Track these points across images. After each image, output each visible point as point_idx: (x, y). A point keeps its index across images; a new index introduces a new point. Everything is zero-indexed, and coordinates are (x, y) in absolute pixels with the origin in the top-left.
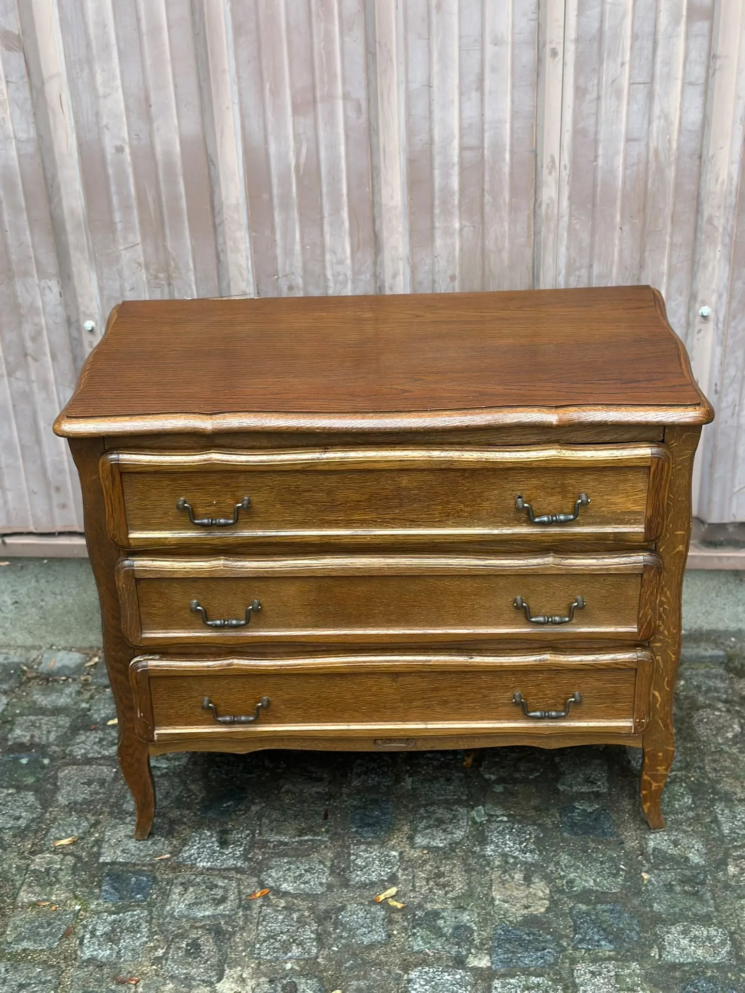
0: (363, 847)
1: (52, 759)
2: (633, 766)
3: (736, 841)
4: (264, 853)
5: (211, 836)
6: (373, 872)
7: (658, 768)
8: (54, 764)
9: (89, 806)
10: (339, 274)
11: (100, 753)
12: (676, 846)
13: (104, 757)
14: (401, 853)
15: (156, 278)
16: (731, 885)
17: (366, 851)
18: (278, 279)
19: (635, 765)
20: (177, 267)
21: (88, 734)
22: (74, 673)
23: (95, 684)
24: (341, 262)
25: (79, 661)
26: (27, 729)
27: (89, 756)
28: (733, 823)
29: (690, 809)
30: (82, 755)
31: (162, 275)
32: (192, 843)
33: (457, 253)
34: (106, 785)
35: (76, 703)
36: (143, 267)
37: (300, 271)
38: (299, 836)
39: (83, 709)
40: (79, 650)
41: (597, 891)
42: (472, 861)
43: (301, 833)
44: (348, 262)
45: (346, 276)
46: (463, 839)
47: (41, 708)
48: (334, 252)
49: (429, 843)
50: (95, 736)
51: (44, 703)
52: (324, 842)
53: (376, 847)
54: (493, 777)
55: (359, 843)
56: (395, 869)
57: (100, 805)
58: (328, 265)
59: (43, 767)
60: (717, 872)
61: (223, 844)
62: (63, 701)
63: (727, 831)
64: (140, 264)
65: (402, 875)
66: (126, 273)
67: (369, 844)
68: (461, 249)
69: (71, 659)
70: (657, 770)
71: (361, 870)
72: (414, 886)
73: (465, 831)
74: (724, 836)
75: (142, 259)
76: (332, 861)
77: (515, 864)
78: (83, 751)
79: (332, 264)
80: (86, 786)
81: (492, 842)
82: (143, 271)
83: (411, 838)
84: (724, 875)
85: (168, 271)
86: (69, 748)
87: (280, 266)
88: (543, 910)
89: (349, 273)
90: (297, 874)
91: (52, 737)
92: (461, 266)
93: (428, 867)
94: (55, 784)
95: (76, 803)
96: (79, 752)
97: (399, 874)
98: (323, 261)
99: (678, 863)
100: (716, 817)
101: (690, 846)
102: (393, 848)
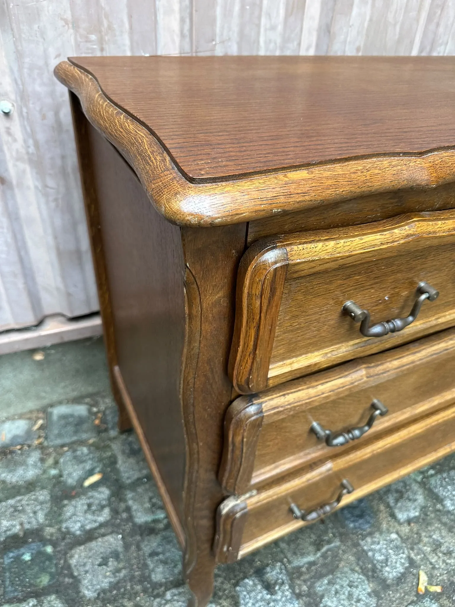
0: (369, 540)
1: (54, 545)
4: (305, 581)
5: (255, 585)
6: (396, 563)
8: (59, 549)
9: (118, 589)
10: (270, 41)
11: (95, 521)
13: (101, 525)
14: (397, 533)
15: (88, 41)
17: (373, 543)
18: (215, 44)
20: (110, 27)
21: (73, 502)
22: (26, 440)
23: (53, 446)
24: (273, 28)
25: (26, 427)
26: (12, 516)
27: (88, 527)
30: (80, 529)
31: (93, 37)
32: (244, 600)
33: (366, 25)
34: (121, 556)
35: (45, 472)
36: (70, 26)
37: (235, 36)
38: (318, 550)
39: (54, 477)
40: (21, 416)
42: (445, 519)
43: (318, 546)
44: (280, 28)
45: (276, 44)
46: (425, 501)
47: (14, 487)
48: (269, 15)
49: (408, 515)
50: (81, 504)
51: (14, 480)
52: (338, 548)
53: (377, 535)
55: (364, 537)
56: (406, 551)
57: (129, 584)
58: (262, 30)
59: (49, 558)
61: (269, 587)
62: (31, 473)
64: (66, 22)
65: (415, 555)
66: (50, 34)
67: (371, 534)
68: (371, 20)
69: (18, 427)
71: (387, 565)
72: (431, 563)
73: (421, 494)
75: (68, 15)
76: (358, 564)
78: (79, 525)
79: (266, 30)
80: (104, 567)
81: (445, 497)
82: (71, 31)
83: (393, 516)
85: (100, 32)
86: (64, 525)
87: (218, 30)
89: (279, 41)
90: (346, 593)
91: (41, 517)
92: (367, 36)
93: (425, 540)
94: (72, 576)
95: (104, 591)
96: (75, 528)
97: (412, 555)
98: (258, 26)
102: (389, 532)
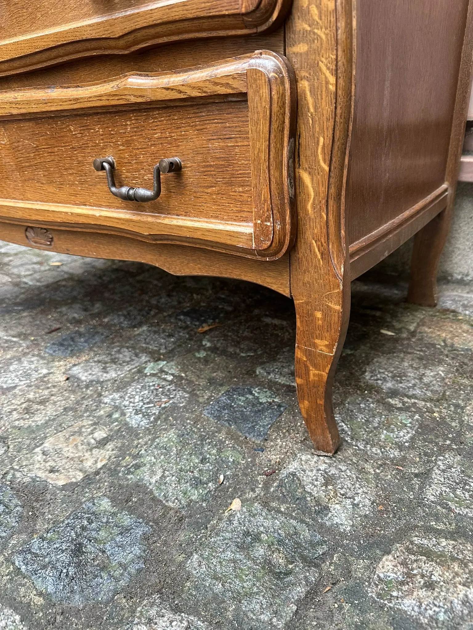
0: (34, 359)
2: (364, 378)
3: (437, 520)
7: (317, 341)
12: (326, 484)
14: (49, 373)
16: (366, 594)
17: (31, 361)
19: (367, 378)
28: (454, 490)
29: (400, 447)
38: (14, 337)
41: (151, 492)
42: (87, 402)
46: (109, 380)
49: (79, 373)
52: (20, 347)
53: (42, 362)
54: (209, 345)
55: (37, 355)
60: (358, 558)
63: (432, 498)
67: (41, 358)
70: (315, 346)
73: (119, 375)
74: (420, 503)
77: (116, 420)
81: (125, 391)
83: (75, 365)
84: (367, 568)
88: (61, 483)
93: (47, 392)
99: (304, 510)
100: (430, 471)
101: (349, 495)
102: (50, 367)
